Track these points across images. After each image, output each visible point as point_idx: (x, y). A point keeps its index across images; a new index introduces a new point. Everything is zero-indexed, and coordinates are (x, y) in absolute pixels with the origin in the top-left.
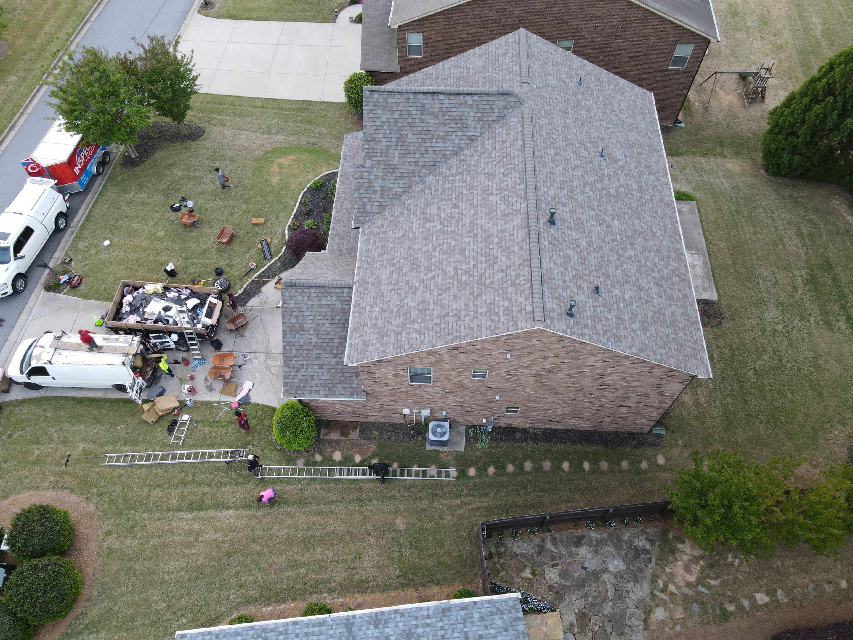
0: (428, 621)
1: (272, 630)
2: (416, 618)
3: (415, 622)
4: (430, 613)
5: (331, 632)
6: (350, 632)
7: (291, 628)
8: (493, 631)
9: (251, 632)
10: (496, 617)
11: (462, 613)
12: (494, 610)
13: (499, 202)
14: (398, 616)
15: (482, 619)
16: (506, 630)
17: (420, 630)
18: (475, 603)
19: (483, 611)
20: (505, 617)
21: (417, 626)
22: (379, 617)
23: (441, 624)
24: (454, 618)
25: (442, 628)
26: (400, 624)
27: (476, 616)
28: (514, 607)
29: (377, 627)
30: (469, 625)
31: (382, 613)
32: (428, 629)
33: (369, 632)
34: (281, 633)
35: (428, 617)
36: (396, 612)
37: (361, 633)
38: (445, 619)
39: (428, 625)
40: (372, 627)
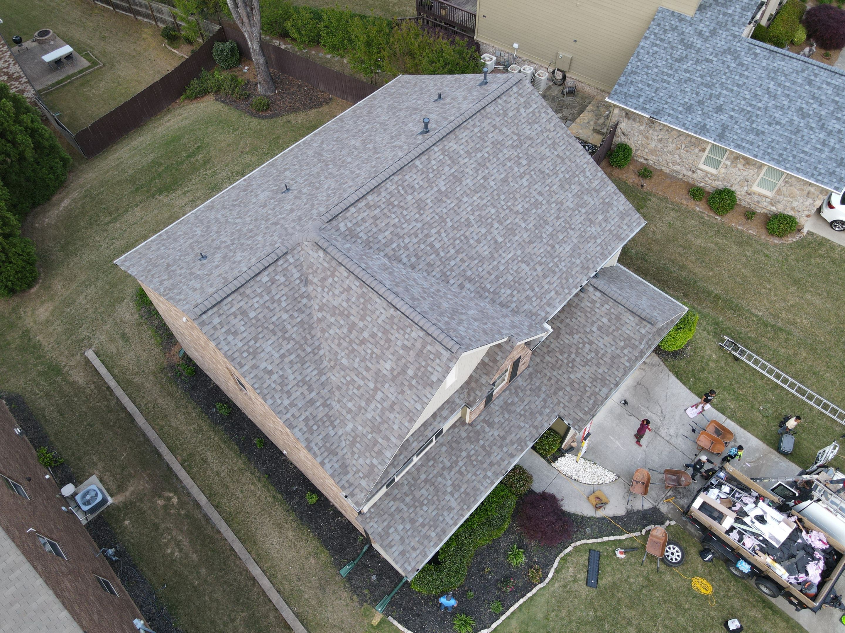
0: (671, 112)
1: (773, 159)
2: (677, 118)
3: (680, 116)
4: (666, 117)
5: (735, 137)
6: (724, 131)
7: (760, 155)
8: (640, 85)
9: (788, 165)
10: (631, 93)
11: (648, 106)
12: (628, 98)
13: (444, 177)
14: (687, 126)
15: (639, 96)
16: (632, 82)
17: (680, 109)
18: (635, 109)
19: (635, 101)
20: (626, 91)
21: (680, 113)
22: (699, 131)
23: (665, 106)
24: (655, 106)
25: (667, 103)
26: (689, 119)
27: (641, 100)
28: (616, 93)
29: (705, 125)
30: (650, 97)
31: (696, 132)
32: (675, 107)
33: (712, 124)
34: (769, 154)
35: (669, 115)
36: (687, 129)
37: (717, 126)
38: (660, 108)
39: (673, 109)
40: (708, 127)
